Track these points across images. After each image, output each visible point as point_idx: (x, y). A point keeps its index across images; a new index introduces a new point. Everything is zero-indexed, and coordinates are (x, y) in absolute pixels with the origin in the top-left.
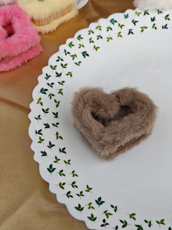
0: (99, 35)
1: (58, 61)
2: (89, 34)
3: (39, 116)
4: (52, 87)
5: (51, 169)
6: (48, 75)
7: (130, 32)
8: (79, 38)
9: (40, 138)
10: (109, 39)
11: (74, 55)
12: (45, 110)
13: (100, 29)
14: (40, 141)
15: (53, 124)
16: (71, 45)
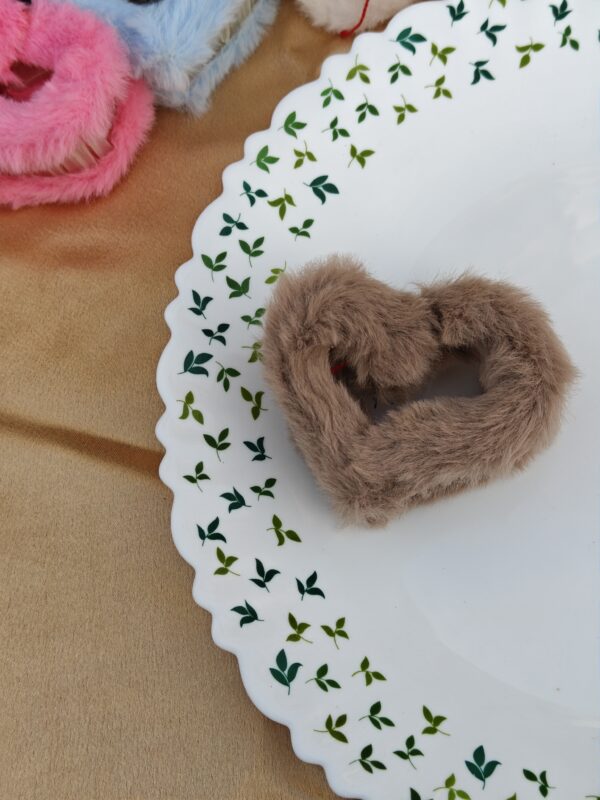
0: (363, 102)
1: (226, 232)
2: (327, 103)
3: (199, 467)
4: (222, 340)
5: (284, 672)
6: (202, 298)
7: (481, 72)
8: (293, 125)
9: (220, 554)
10: (403, 111)
11: (283, 196)
12: (216, 436)
13: (366, 79)
14: (221, 565)
15: (256, 489)
16: (265, 160)
